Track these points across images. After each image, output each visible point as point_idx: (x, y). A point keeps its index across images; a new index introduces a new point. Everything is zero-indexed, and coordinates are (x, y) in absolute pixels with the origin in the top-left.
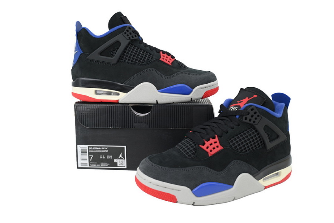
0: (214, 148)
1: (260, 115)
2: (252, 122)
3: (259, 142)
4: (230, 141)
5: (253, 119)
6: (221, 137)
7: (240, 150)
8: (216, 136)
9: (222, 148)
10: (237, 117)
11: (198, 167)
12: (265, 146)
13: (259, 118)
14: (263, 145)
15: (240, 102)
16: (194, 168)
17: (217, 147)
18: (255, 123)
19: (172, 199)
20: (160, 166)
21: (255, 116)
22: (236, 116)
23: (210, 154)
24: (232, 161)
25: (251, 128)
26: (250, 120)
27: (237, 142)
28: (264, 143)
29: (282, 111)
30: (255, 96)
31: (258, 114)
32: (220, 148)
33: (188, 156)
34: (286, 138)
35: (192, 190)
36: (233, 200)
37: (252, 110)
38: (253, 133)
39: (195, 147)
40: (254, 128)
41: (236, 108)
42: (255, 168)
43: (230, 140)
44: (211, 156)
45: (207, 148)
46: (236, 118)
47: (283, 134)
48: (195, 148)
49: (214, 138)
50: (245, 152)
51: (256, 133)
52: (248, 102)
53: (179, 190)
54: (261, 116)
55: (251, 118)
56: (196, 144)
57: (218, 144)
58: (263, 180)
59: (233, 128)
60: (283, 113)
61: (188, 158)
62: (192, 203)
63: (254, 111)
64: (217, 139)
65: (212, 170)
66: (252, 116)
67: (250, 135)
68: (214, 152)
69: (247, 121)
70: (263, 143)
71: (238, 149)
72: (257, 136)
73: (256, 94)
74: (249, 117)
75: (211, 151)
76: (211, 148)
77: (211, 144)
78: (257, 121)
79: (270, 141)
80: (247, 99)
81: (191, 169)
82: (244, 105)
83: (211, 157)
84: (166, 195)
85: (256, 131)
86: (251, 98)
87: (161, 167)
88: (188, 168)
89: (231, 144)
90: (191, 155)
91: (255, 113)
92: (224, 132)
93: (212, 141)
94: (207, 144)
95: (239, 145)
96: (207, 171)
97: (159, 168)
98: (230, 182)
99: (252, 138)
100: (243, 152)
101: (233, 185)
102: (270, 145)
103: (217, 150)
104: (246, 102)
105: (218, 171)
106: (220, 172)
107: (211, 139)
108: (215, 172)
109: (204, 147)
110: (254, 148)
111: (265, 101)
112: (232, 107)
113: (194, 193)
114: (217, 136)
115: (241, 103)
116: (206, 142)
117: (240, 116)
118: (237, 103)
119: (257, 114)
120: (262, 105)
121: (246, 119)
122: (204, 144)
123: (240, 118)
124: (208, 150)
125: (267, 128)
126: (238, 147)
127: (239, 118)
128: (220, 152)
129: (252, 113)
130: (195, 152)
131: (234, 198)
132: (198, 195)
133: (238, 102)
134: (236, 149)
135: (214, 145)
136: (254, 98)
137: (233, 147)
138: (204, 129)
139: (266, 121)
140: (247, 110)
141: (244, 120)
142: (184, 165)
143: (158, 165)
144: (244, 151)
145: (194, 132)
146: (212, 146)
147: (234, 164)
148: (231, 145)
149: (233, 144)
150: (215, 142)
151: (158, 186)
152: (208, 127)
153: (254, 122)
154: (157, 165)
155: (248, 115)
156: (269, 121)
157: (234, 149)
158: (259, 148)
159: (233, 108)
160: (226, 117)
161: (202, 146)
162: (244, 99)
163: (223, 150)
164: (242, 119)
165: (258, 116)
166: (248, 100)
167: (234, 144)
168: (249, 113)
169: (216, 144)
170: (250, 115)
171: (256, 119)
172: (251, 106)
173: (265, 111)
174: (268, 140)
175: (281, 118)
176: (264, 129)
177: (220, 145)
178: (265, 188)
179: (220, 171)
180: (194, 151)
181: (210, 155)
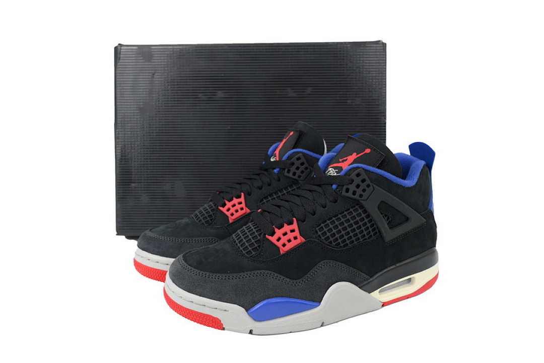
0: (289, 241)
1: (371, 184)
2: (357, 197)
3: (370, 229)
4: (317, 229)
5: (359, 191)
6: (303, 222)
7: (334, 244)
8: (294, 219)
9: (303, 240)
10: (334, 186)
11: (259, 272)
12: (381, 236)
13: (369, 190)
14: (378, 234)
15: (343, 161)
16: (252, 274)
17: (295, 238)
18: (362, 199)
19: (215, 323)
20: (197, 270)
21: (363, 186)
22: (332, 185)
23: (283, 250)
24: (320, 262)
25: (357, 207)
26: (354, 193)
27: (330, 230)
28: (379, 232)
29: (418, 174)
30: (368, 151)
31: (368, 182)
32: (301, 240)
33: (247, 253)
34: (425, 220)
35: (247, 310)
36: (322, 326)
37: (358, 175)
38: (359, 215)
39: (259, 238)
40: (362, 207)
41: (336, 172)
42: (362, 273)
43: (318, 227)
44: (284, 253)
45: (279, 239)
46: (332, 188)
47: (418, 214)
48: (259, 240)
49: (291, 223)
50: (344, 246)
51: (363, 215)
52: (355, 162)
53: (225, 310)
54: (373, 187)
55: (356, 189)
56: (261, 234)
57: (297, 233)
58: (380, 292)
59: (324, 207)
60: (419, 179)
61: (247, 257)
62: (249, 332)
63: (361, 178)
64: (295, 226)
65: (282, 277)
66: (358, 186)
67: (354, 218)
68: (289, 246)
69: (350, 194)
70: (377, 230)
71: (331, 242)
72: (366, 220)
73: (369, 148)
74: (352, 188)
75: (284, 245)
76: (284, 239)
77: (285, 234)
78: (365, 195)
79: (390, 228)
80: (354, 156)
81: (248, 276)
82: (349, 165)
83: (283, 255)
84: (205, 317)
85: (365, 211)
86: (362, 154)
87: (199, 271)
88: (242, 274)
89: (320, 233)
90: (252, 251)
91: (363, 181)
92: (309, 212)
93: (287, 228)
94: (278, 233)
95: (333, 235)
96: (274, 279)
97: (195, 274)
98: (315, 297)
99: (357, 223)
100: (341, 247)
101: (320, 302)
102: (390, 235)
103: (294, 243)
104: (352, 161)
105: (293, 279)
106: (298, 281)
107: (285, 225)
108: (288, 280)
109: (273, 239)
110: (361, 240)
111: (384, 160)
112: (331, 169)
113: (251, 315)
114: (296, 219)
115: (345, 162)
116: (276, 230)
117: (339, 185)
118: (339, 162)
119: (366, 183)
120: (378, 167)
121: (347, 190)
122: (273, 234)
123: (338, 190)
124: (279, 244)
125: (384, 207)
126: (331, 239)
127: (337, 188)
128: (299, 247)
129: (357, 181)
130: (259, 246)
131: (323, 323)
132: (258, 318)
133: (341, 160)
134: (327, 242)
135: (290, 236)
136: (366, 153)
137: (323, 238)
138: (279, 207)
139: (382, 194)
140: (350, 175)
141: (344, 193)
142: (236, 269)
143: (195, 268)
144: (342, 245)
145: (264, 211)
146: (287, 237)
147: (323, 268)
148: (319, 236)
149: (322, 234)
150: (292, 231)
151: (191, 303)
152: (286, 204)
153: (361, 196)
154: (193, 268)
155: (351, 184)
156: (388, 193)
157: (324, 241)
158: (371, 239)
159: (331, 172)
160: (319, 186)
161: (270, 238)
162: (351, 156)
163: (305, 243)
164: (342, 190)
165: (368, 186)
166: (356, 157)
167: (324, 234)
168: (353, 181)
169: (294, 234)
170: (355, 184)
171: (364, 190)
172: (358, 168)
173: (383, 177)
174: (387, 226)
175: (414, 187)
176: (378, 208)
177: (301, 235)
178: (383, 306)
179: (297, 279)
180: (256, 245)
181: (282, 252)
